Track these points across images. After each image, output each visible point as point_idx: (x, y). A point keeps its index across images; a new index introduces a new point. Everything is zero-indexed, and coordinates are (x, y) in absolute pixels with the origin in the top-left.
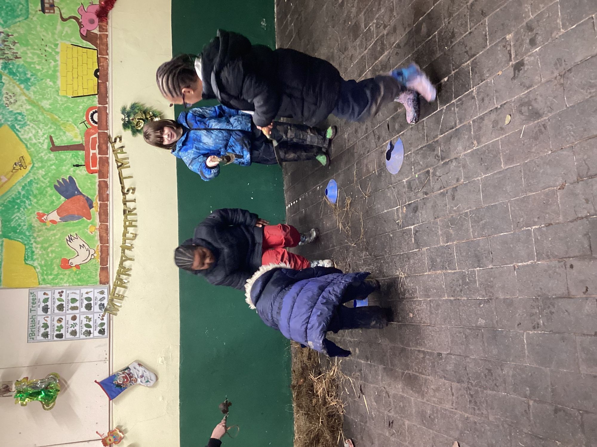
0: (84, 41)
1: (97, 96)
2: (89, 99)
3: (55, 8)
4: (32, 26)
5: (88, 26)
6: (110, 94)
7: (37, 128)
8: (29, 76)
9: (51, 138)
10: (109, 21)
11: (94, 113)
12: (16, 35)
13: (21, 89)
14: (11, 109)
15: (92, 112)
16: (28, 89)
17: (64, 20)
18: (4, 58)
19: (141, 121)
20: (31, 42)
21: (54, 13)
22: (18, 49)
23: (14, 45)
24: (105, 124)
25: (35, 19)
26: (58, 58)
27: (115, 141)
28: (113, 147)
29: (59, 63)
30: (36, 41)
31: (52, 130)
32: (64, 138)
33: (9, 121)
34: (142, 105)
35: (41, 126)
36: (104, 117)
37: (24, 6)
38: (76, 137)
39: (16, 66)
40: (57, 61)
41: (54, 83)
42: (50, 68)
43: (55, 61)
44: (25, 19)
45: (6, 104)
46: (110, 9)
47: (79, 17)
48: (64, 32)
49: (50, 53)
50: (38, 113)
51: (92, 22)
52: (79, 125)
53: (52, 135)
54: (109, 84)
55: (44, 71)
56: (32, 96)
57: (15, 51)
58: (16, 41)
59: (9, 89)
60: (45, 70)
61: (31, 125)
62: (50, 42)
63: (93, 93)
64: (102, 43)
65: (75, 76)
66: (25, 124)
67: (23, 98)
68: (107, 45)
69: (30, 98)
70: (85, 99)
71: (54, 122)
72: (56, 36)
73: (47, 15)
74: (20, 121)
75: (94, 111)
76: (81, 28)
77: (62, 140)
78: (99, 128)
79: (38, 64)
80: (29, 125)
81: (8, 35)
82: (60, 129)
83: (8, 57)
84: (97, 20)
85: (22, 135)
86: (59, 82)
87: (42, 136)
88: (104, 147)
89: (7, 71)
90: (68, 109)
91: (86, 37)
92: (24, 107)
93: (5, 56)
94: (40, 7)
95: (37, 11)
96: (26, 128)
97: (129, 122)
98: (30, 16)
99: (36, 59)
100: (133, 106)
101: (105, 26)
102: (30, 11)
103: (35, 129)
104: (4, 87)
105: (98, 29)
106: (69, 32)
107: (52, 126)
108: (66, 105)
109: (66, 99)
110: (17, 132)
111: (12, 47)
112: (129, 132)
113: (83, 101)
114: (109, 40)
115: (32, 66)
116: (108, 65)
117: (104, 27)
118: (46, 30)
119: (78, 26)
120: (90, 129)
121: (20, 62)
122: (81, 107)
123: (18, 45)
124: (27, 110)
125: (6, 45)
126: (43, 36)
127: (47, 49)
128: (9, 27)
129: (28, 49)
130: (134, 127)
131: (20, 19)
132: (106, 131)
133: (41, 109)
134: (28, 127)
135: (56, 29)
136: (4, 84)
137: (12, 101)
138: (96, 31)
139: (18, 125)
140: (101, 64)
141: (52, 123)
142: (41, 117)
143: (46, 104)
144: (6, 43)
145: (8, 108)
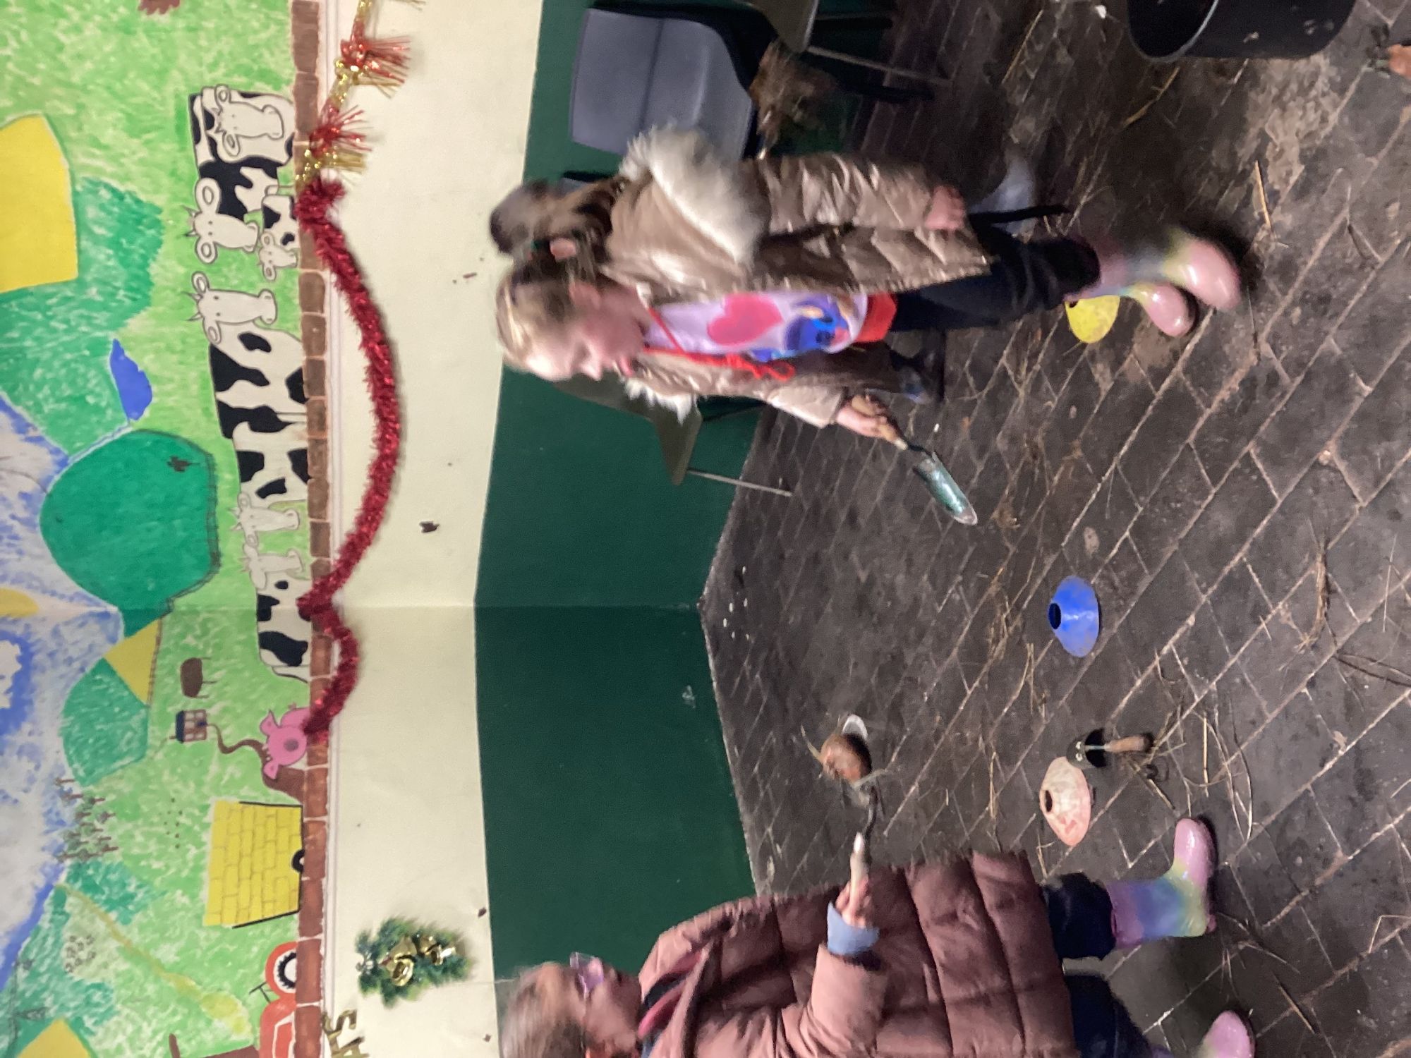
0: (272, 791)
1: (296, 916)
2: (277, 926)
3: (210, 729)
4: (151, 773)
5: (281, 757)
6: (329, 907)
7: (138, 1019)
8: (131, 889)
9: (173, 1040)
10: (333, 740)
11: (288, 959)
12: (110, 798)
13: (110, 924)
14: (77, 979)
15: (281, 959)
16: (126, 922)
17: (226, 750)
18: (77, 855)
19: (405, 961)
20: (145, 808)
21: (205, 738)
22: (112, 828)
23: (103, 822)
24: (314, 984)
25: (160, 756)
26: (205, 837)
27: (339, 1027)
28: (333, 1043)
29: (208, 848)
30: (159, 805)
31: (178, 1018)
32: (207, 1037)
33: (68, 1009)
34: (411, 922)
35: (151, 1010)
36: (312, 967)
37: (135, 733)
38: (238, 1029)
39: (102, 870)
40: (203, 844)
41: (193, 897)
42: (185, 863)
43: (199, 844)
44: (137, 761)
45: (68, 965)
46: (336, 713)
47: (262, 739)
48: (226, 778)
49: (189, 829)
50: (146, 977)
51: (292, 746)
52: (246, 995)
53: (177, 1033)
54: (328, 884)
55: (170, 873)
56: (135, 936)
57: (104, 835)
58: (110, 812)
59: (77, 927)
60: (173, 870)
61: (126, 1011)
62: (191, 804)
63: (287, 911)
64: (313, 790)
65: (246, 872)
66: (110, 1013)
67: (113, 945)
68: (326, 792)
69: (129, 942)
70: (267, 927)
71: (186, 999)
72: (205, 790)
73: (188, 745)
74: (97, 1005)
75: (288, 954)
76: (265, 763)
77: (201, 1043)
78: (299, 998)
79: (158, 858)
80: (118, 1013)
81: (93, 801)
82: (199, 1014)
83: (85, 851)
84: (303, 740)
85: (100, 1042)
86: (204, 893)
87: (151, 1039)
88: (310, 1047)
89: (79, 884)
90: (222, 957)
91: (276, 780)
92: (112, 966)
93: (78, 850)
94: (172, 730)
95: (165, 740)
96: (111, 1023)
97: (375, 971)
98: (149, 753)
99: (153, 847)
100: (387, 929)
101: (321, 751)
102: (150, 741)
103: (133, 1022)
104: (69, 924)
105: (305, 759)
106: (238, 775)
107: (180, 1009)
108: (216, 949)
109: (218, 934)
110: (86, 1037)
111: (98, 825)
112: (376, 996)
113: (262, 932)
114: (332, 779)
115: (143, 863)
116: (325, 838)
117: (320, 754)
118: (184, 778)
119: (260, 761)
120: (277, 1002)
121: (116, 857)
122: (255, 949)
123: (113, 820)
124: (118, 975)
125: (83, 824)
126: (176, 791)
127: (182, 820)
128: (96, 782)
129: (137, 827)
130: (389, 981)
131: (126, 761)
132: (316, 1004)
133: (154, 967)
134: (115, 1019)
135: (206, 772)
136: (68, 916)
137: (83, 955)
138: (301, 765)
139: (92, 1016)
140: (310, 837)
141: (179, 1001)
142: (151, 989)
143: (167, 953)
144: (85, 819)
145: (71, 975)
